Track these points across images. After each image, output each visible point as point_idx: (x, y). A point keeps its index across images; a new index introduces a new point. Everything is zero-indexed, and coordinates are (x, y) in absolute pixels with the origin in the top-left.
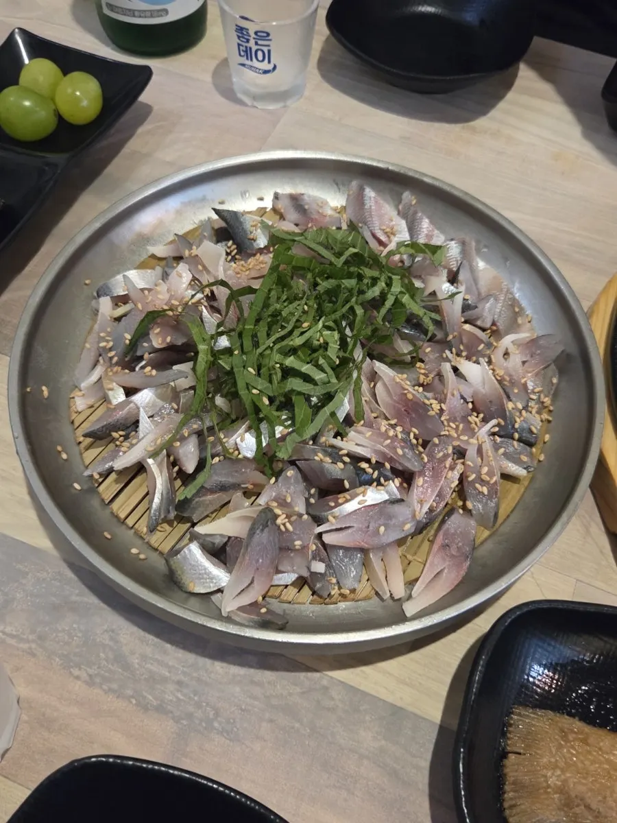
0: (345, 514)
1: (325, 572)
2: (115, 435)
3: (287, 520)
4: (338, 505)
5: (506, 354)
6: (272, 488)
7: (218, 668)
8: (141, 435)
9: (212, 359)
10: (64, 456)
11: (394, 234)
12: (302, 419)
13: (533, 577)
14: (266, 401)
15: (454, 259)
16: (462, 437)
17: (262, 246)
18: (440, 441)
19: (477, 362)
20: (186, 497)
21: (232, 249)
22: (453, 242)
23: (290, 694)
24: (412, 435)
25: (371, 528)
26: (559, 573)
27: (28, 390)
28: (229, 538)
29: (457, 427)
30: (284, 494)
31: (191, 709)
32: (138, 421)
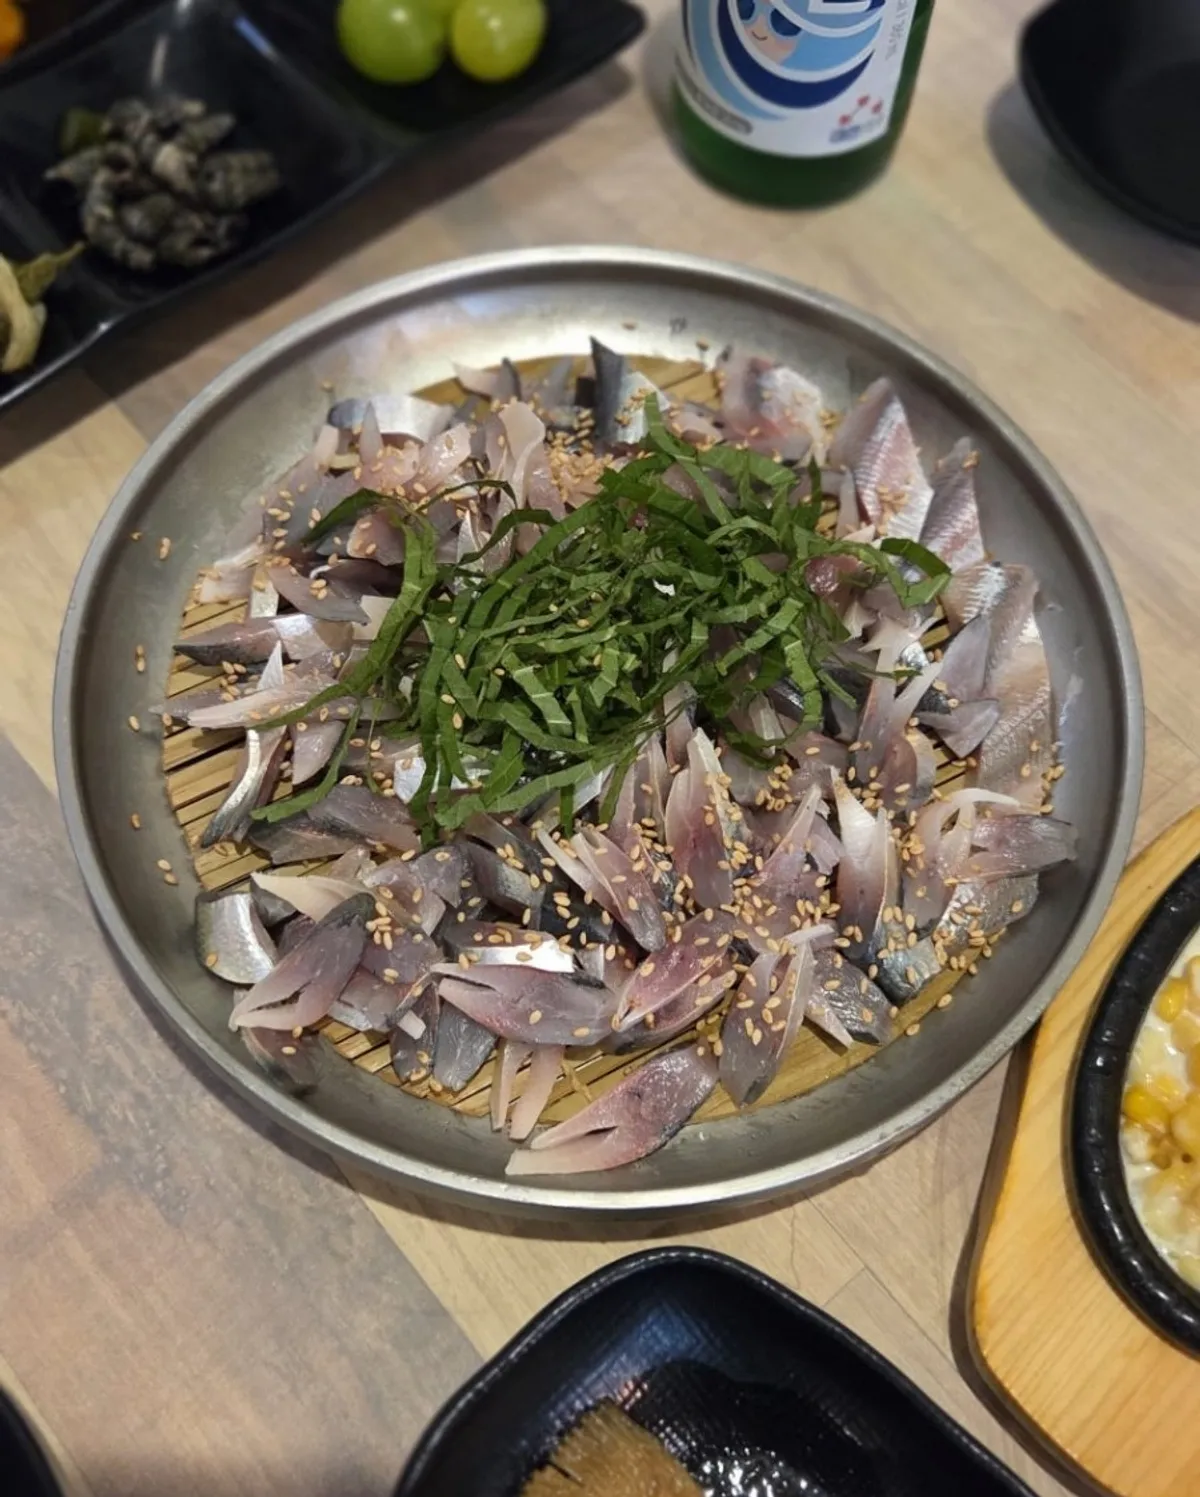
0: (489, 963)
1: (422, 1038)
2: (227, 666)
3: (389, 928)
4: (485, 943)
5: (952, 822)
6: (397, 866)
7: (208, 1105)
8: (261, 685)
9: (420, 612)
10: (141, 666)
11: (894, 509)
12: (503, 777)
13: (792, 1225)
14: (458, 722)
15: (978, 604)
16: (759, 930)
17: (631, 440)
18: (714, 919)
19: (874, 812)
20: (266, 819)
21: (585, 424)
22: (997, 570)
23: (291, 1200)
24: (680, 887)
25: (520, 1006)
26: (843, 1239)
27: (135, 536)
28: (297, 914)
29: (765, 907)
30: (415, 885)
31: (135, 1143)
32: (265, 661)
